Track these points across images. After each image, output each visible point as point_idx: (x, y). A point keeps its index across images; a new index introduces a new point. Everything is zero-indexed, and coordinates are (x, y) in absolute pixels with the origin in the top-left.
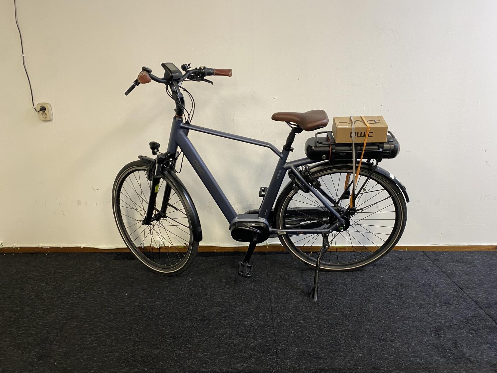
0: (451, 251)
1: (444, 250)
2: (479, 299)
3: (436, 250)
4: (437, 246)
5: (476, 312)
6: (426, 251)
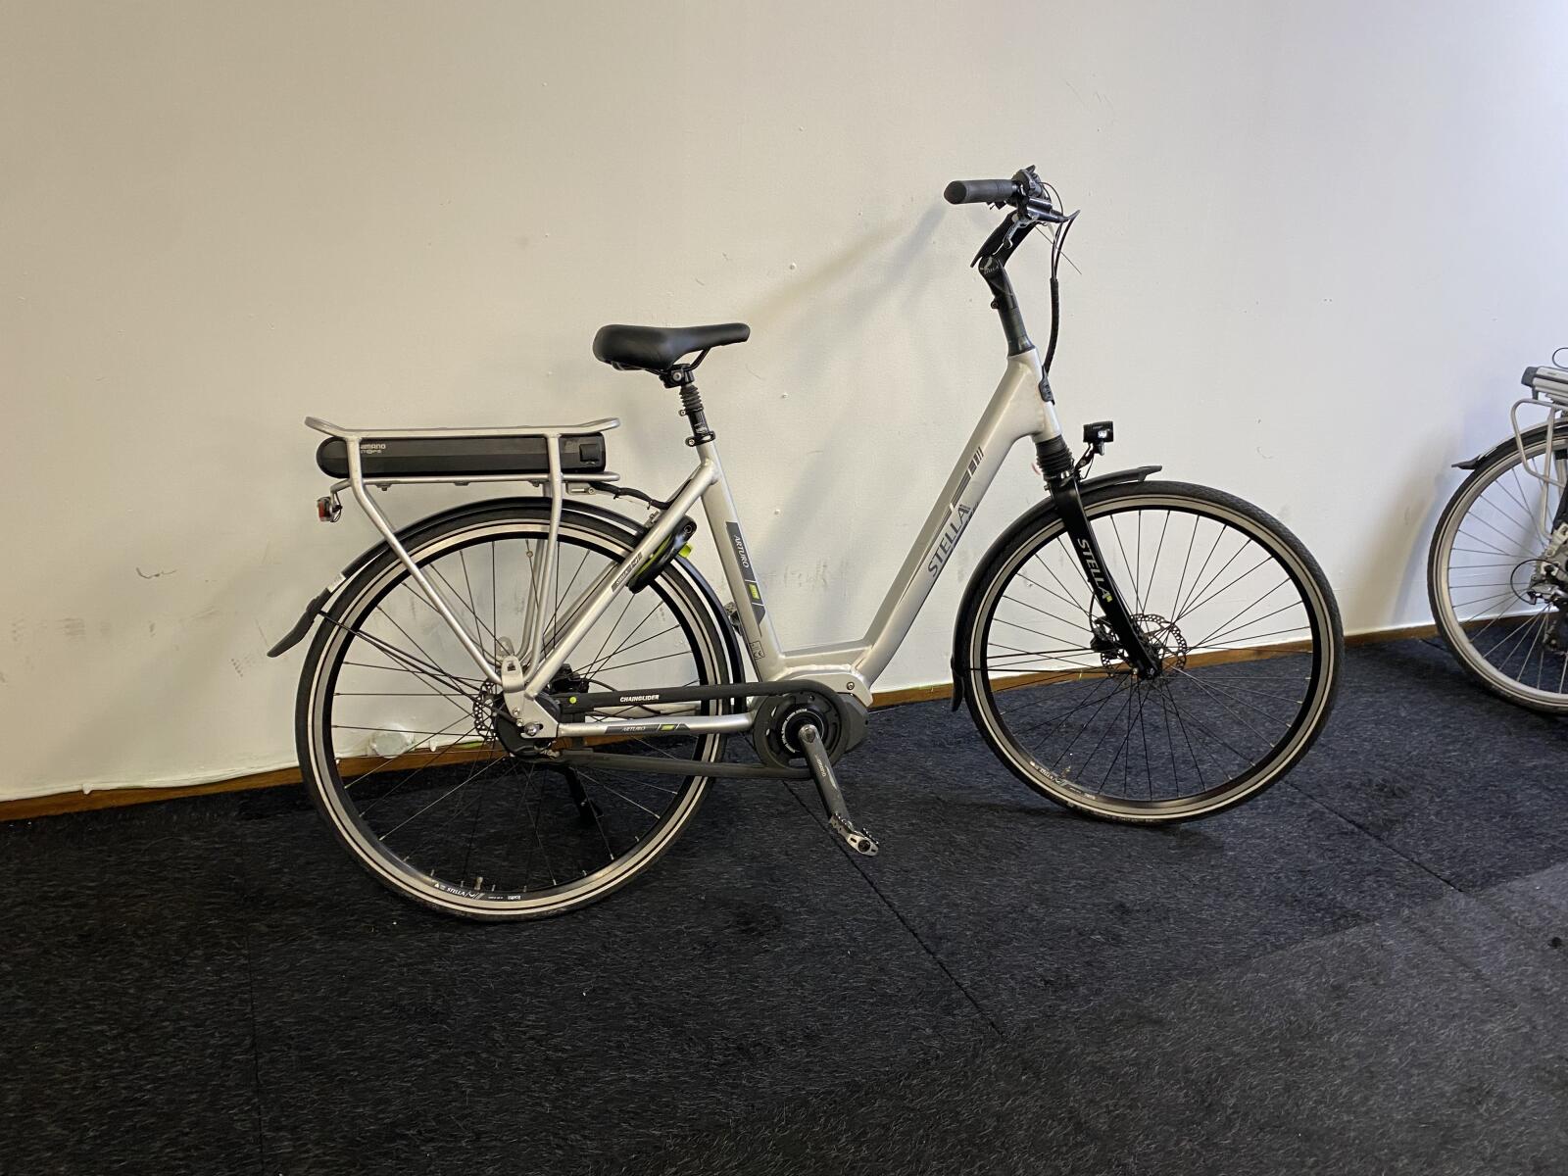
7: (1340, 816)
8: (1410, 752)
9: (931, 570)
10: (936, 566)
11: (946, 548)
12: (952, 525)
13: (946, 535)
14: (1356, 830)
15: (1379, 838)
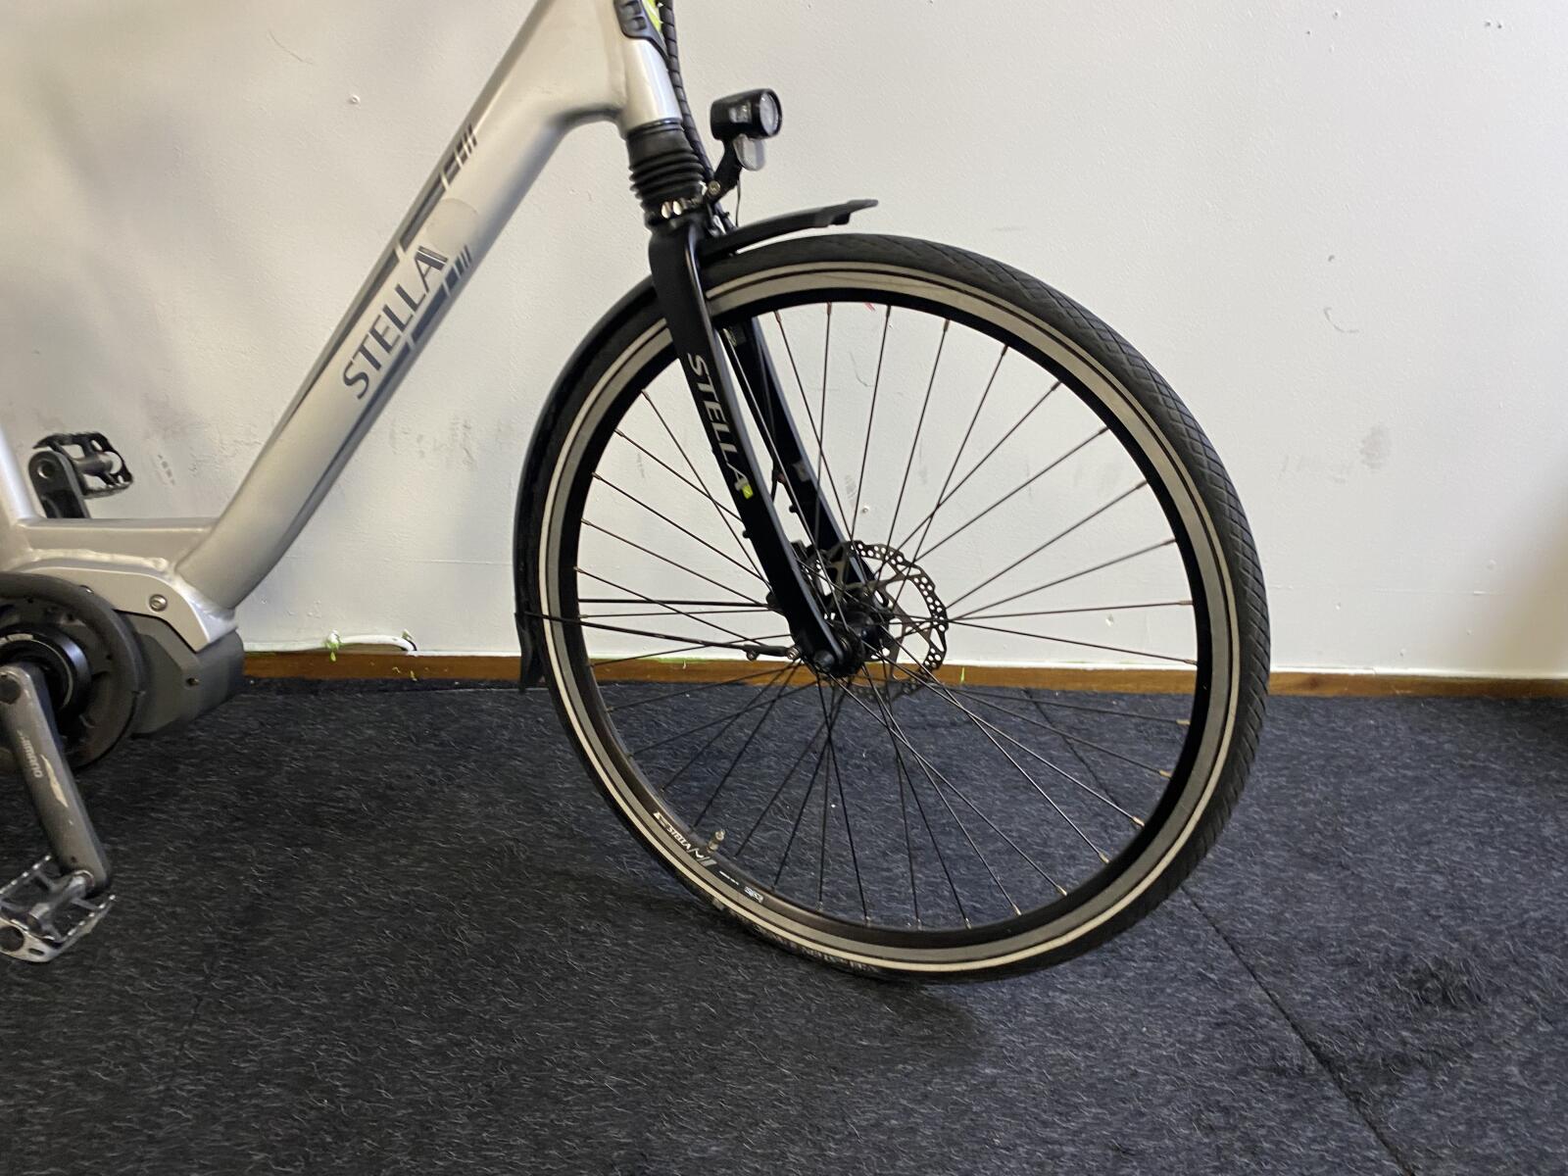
0: (1140, 692)
1: (1115, 688)
2: (1243, 923)
3: (1079, 685)
4: (1085, 671)
5: (1231, 997)
6: (1038, 691)
7: (1294, 1027)
8: (1526, 911)
9: (349, 382)
10: (363, 376)
11: (389, 339)
12: (399, 290)
13: (387, 310)
14: (1313, 1066)
15: (1355, 1099)
